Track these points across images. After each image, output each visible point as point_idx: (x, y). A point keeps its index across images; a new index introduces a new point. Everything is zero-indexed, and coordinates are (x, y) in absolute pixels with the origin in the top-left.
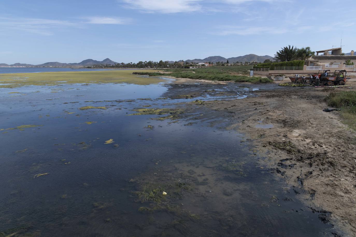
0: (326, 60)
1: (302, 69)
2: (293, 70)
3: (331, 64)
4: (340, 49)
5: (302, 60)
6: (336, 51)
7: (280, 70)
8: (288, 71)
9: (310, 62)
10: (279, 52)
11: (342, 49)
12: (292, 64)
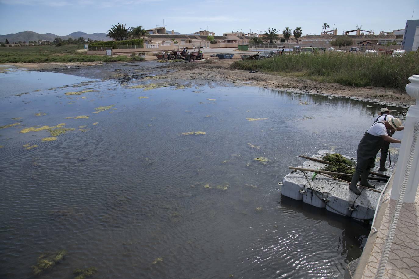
0: (157, 39)
1: (142, 47)
2: (135, 48)
3: (163, 42)
4: (164, 29)
5: (139, 38)
6: (161, 30)
7: (123, 48)
8: (130, 49)
9: (145, 41)
10: (111, 29)
11: (165, 28)
12: (133, 42)
